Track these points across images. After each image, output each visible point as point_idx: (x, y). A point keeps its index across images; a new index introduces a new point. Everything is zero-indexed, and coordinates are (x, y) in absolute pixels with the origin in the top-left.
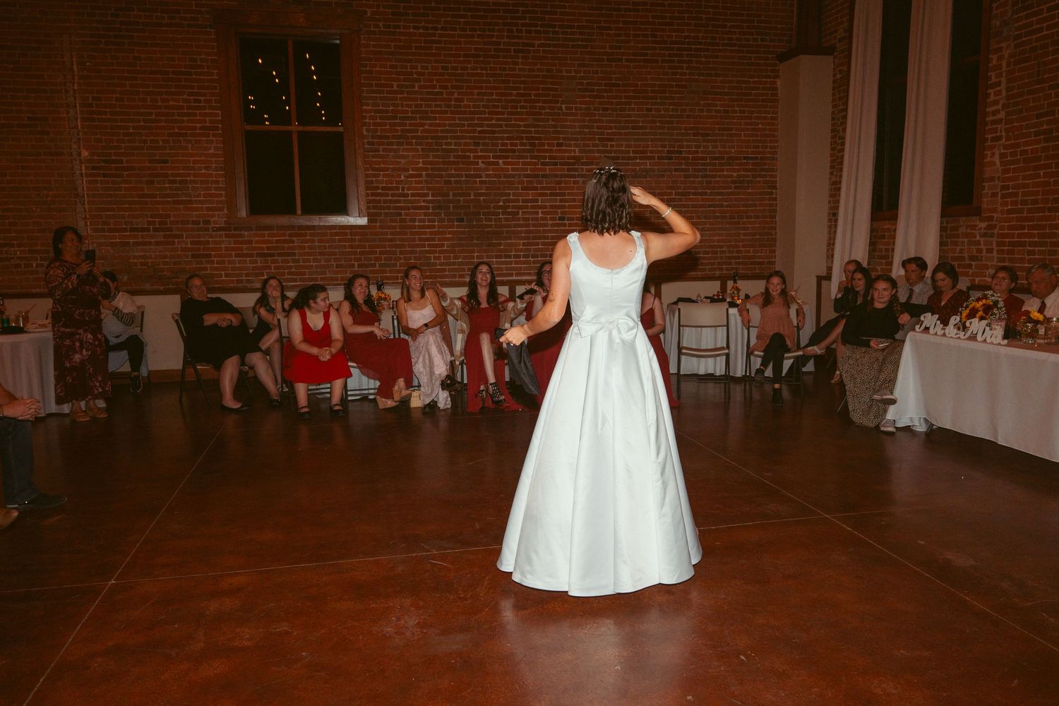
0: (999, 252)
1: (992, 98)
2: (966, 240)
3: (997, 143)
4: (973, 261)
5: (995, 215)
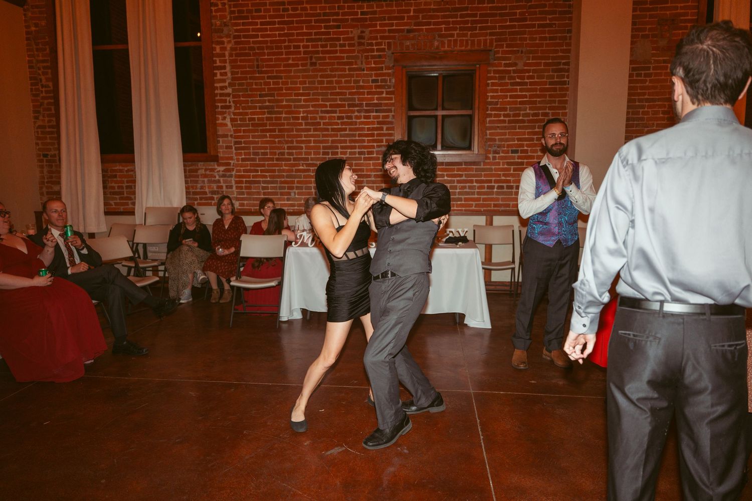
0: (237, 187)
1: (219, 77)
2: (206, 180)
3: (227, 110)
4: (215, 195)
5: (232, 162)
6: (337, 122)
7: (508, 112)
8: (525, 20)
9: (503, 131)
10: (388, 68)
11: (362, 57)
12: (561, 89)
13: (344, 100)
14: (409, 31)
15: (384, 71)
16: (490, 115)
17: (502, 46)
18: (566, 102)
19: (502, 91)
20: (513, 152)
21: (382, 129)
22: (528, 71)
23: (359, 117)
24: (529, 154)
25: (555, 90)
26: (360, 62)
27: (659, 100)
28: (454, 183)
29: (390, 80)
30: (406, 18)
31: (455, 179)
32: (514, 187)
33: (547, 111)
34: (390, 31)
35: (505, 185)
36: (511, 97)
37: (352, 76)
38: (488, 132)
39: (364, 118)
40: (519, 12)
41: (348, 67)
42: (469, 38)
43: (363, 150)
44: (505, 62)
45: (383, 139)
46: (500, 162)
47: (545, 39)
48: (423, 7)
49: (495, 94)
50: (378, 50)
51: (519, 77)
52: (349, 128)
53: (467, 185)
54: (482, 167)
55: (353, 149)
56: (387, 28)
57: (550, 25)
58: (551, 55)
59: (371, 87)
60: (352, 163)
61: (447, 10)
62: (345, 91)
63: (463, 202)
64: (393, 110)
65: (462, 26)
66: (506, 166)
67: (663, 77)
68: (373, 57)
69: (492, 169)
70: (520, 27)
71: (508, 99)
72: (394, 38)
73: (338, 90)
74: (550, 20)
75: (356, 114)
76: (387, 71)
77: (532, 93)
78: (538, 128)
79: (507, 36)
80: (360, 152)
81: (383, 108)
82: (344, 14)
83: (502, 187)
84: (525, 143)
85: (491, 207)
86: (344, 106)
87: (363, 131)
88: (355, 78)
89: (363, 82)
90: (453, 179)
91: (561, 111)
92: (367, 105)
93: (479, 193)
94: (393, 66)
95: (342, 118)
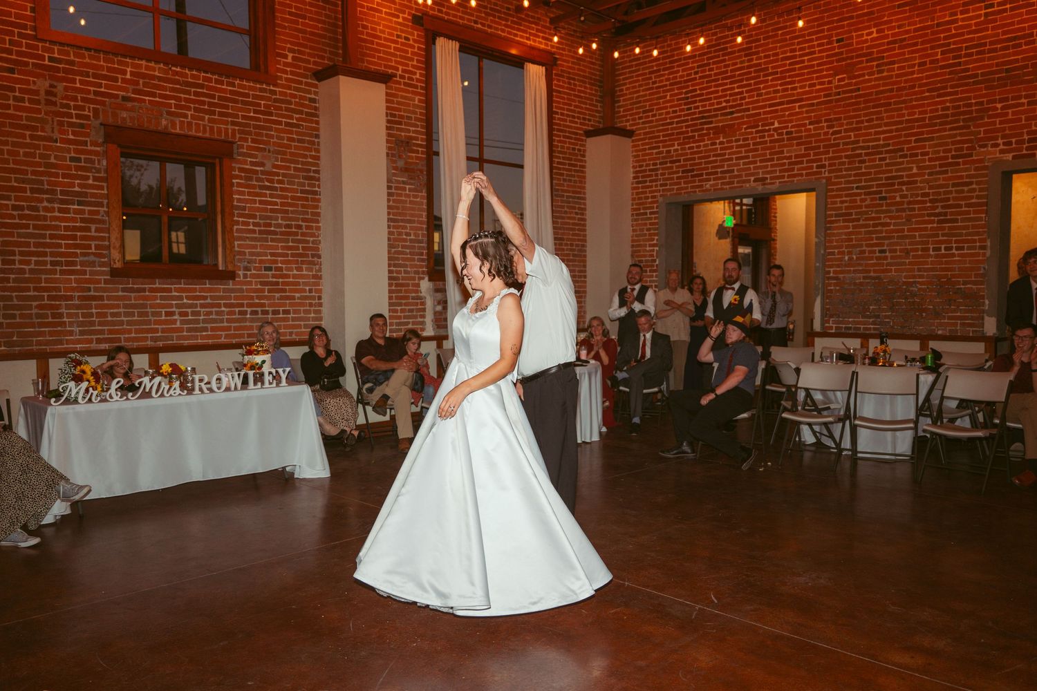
6: (10, 214)
7: (258, 220)
8: (271, 114)
9: (253, 243)
10: (94, 144)
11: (53, 122)
12: (314, 200)
13: (23, 181)
14: (125, 99)
15: (89, 148)
16: (237, 223)
17: (246, 140)
18: (318, 214)
19: (249, 194)
20: (267, 269)
21: (88, 229)
22: (278, 175)
23: (52, 210)
24: (285, 272)
25: (306, 199)
26: (51, 129)
27: (402, 221)
28: (196, 307)
29: (99, 161)
30: (120, 80)
31: (198, 302)
32: (270, 312)
33: (300, 223)
34: (96, 93)
35: (259, 309)
36: (261, 202)
37: (38, 147)
38: (236, 243)
39: (59, 212)
40: (264, 104)
41: (30, 133)
42: (206, 123)
43: (58, 259)
44: (252, 160)
45: (91, 245)
46: (252, 281)
47: (292, 140)
48: (143, 71)
49: (242, 197)
50: (78, 116)
51: (268, 180)
52: (33, 225)
53: (214, 310)
54: (231, 286)
55: (42, 257)
56: (92, 89)
57: (297, 126)
58: (301, 159)
59: (69, 168)
60: (41, 278)
61: (178, 82)
62: (26, 168)
63: (209, 333)
64: (105, 203)
65: (197, 106)
66: (259, 287)
67: (403, 198)
68: (71, 125)
69: (243, 289)
70: (266, 121)
71: (257, 205)
72: (103, 103)
73: (12, 166)
74: (297, 119)
75: (45, 204)
76: (93, 148)
77: (283, 201)
78: (292, 242)
79: (252, 129)
80: (54, 261)
81: (89, 199)
82: (19, 53)
83: (255, 313)
84: (279, 259)
85: (244, 338)
86: (24, 191)
87: (56, 230)
88: (41, 151)
89: (55, 159)
90: (195, 302)
91: (314, 225)
92: (62, 193)
93: (229, 321)
94: (104, 142)
95: (21, 208)
